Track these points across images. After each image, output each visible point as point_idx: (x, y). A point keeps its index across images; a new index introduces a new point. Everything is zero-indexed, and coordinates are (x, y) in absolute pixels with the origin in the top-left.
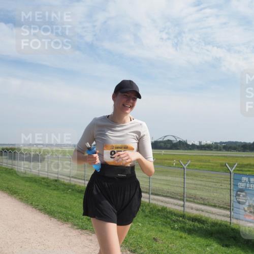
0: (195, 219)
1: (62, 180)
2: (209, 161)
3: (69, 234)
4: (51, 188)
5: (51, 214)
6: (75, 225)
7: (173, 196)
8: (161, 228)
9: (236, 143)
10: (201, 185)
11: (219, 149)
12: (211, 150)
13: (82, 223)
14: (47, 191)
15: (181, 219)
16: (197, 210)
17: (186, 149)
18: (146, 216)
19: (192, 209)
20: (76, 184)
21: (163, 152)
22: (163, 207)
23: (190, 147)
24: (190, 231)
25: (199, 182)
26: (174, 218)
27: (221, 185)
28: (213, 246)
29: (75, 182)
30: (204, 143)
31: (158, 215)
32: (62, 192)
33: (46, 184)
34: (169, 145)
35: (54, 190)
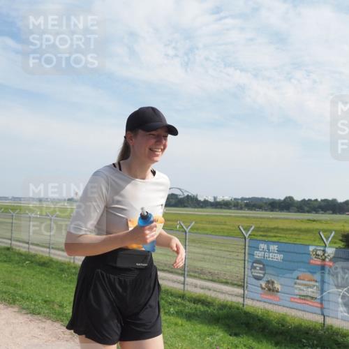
0: (197, 301)
1: (18, 248)
2: (225, 224)
3: (13, 321)
6: (24, 309)
7: (171, 270)
9: (262, 199)
10: (211, 255)
11: (239, 207)
12: (230, 208)
13: (35, 305)
15: (179, 300)
16: (202, 288)
19: (196, 286)
20: (37, 253)
23: (201, 204)
24: (189, 317)
25: (209, 252)
26: (170, 299)
27: (237, 256)
28: (217, 335)
29: (36, 250)
30: (220, 199)
32: (16, 265)
34: (173, 201)
35: (5, 261)
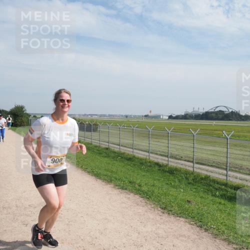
0: (237, 188)
1: (113, 148)
3: (111, 192)
4: (102, 155)
5: (97, 176)
6: (117, 186)
8: (201, 194)
10: (249, 156)
13: (123, 184)
14: (99, 158)
15: (223, 187)
16: (241, 179)
17: (238, 120)
18: (189, 183)
19: (236, 178)
20: (125, 152)
21: (214, 122)
22: (207, 175)
23: (243, 118)
24: (230, 199)
25: (247, 153)
26: (217, 186)
31: (201, 183)
32: (112, 159)
33: (98, 152)
34: (221, 116)
35: (106, 157)
